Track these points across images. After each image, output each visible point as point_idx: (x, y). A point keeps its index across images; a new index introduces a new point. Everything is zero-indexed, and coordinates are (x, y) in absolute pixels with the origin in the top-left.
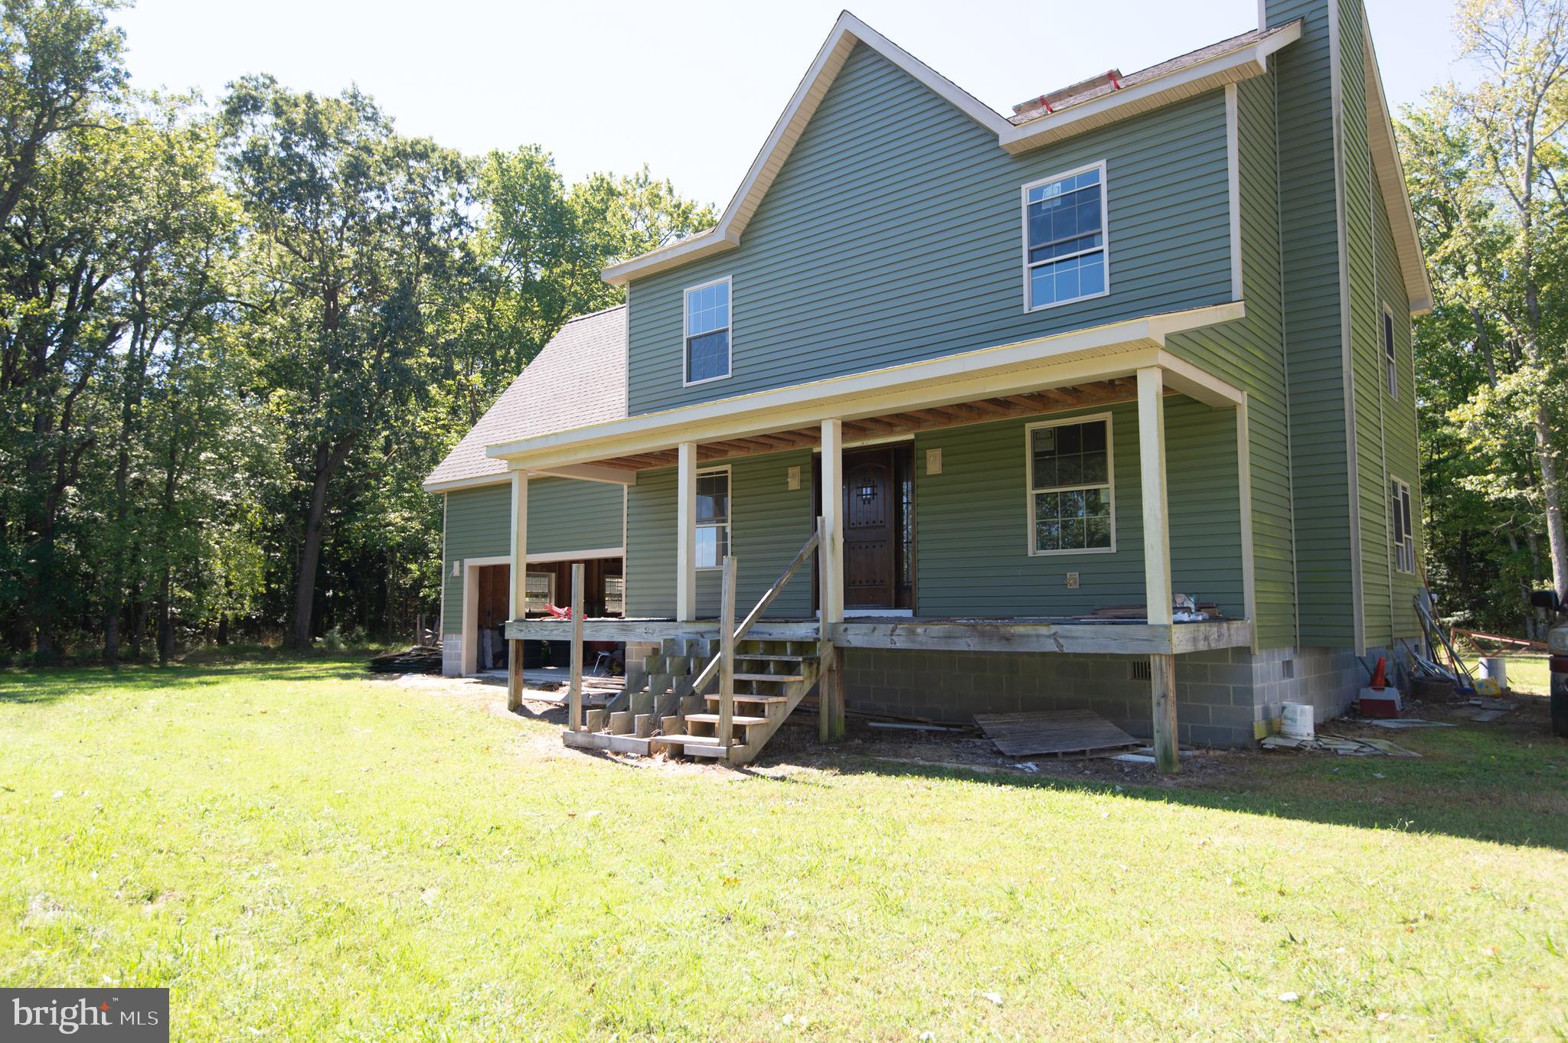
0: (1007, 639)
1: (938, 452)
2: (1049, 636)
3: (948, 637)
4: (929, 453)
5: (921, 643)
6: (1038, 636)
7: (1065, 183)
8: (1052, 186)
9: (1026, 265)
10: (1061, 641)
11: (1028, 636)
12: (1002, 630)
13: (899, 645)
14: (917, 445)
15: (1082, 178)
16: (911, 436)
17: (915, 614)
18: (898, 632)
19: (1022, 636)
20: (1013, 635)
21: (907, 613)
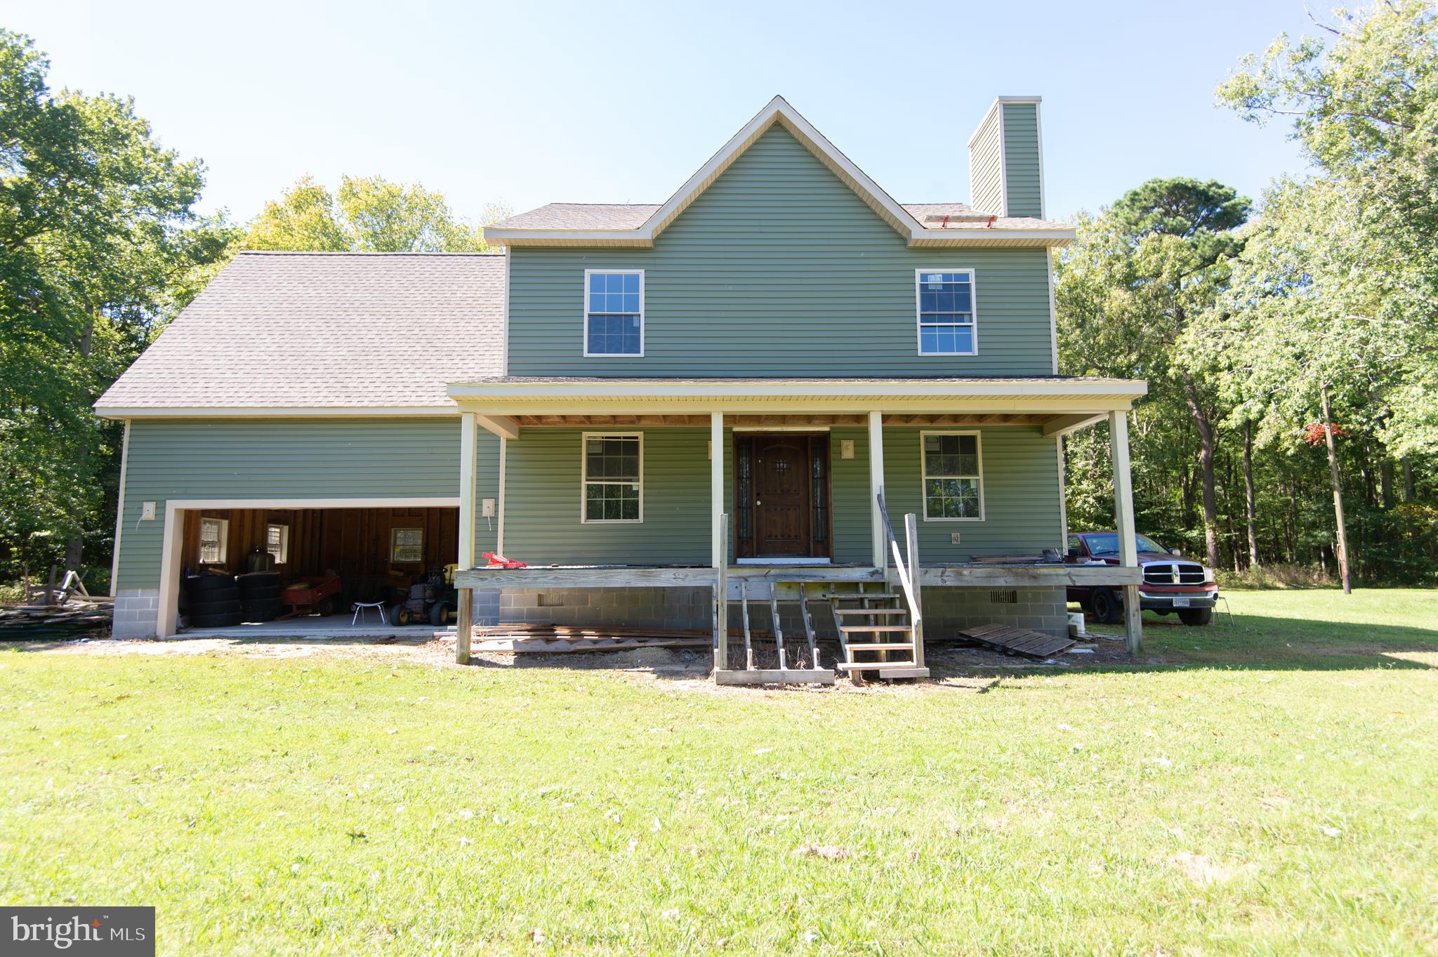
0: (1034, 577)
1: (851, 443)
2: (1065, 575)
3: (990, 577)
4: (844, 443)
5: (967, 581)
6: (1057, 575)
7: (946, 277)
8: (936, 275)
9: (919, 324)
10: (1074, 578)
11: (1050, 575)
12: (1031, 571)
13: (948, 584)
14: (833, 436)
15: (958, 276)
16: (826, 429)
17: (832, 561)
18: (947, 573)
19: (1045, 575)
20: (1039, 575)
21: (826, 561)
